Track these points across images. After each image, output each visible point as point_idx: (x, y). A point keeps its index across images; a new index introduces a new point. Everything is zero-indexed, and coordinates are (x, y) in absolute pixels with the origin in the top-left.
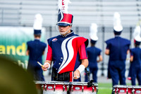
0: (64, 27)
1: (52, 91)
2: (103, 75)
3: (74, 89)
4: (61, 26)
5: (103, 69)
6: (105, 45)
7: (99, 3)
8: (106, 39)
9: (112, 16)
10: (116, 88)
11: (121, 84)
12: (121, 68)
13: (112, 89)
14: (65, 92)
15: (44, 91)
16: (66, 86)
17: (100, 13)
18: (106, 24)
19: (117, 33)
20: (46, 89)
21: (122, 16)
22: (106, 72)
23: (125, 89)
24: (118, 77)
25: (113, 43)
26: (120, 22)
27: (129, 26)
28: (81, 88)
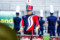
0: (29, 11)
1: (24, 39)
2: (46, 32)
3: (33, 38)
4: (28, 11)
5: (46, 29)
6: (47, 19)
7: (44, 1)
8: (47, 16)
9: (50, 6)
10: (51, 38)
11: (54, 36)
12: (53, 29)
13: (49, 38)
14: (30, 39)
15: (21, 39)
16: (30, 36)
17: (44, 5)
18: (47, 10)
19: (52, 14)
20: (22, 38)
21: (53, 6)
22: (47, 31)
23: (55, 38)
24: (52, 33)
25: (50, 18)
26: (53, 9)
27: (57, 11)
28: (36, 38)
